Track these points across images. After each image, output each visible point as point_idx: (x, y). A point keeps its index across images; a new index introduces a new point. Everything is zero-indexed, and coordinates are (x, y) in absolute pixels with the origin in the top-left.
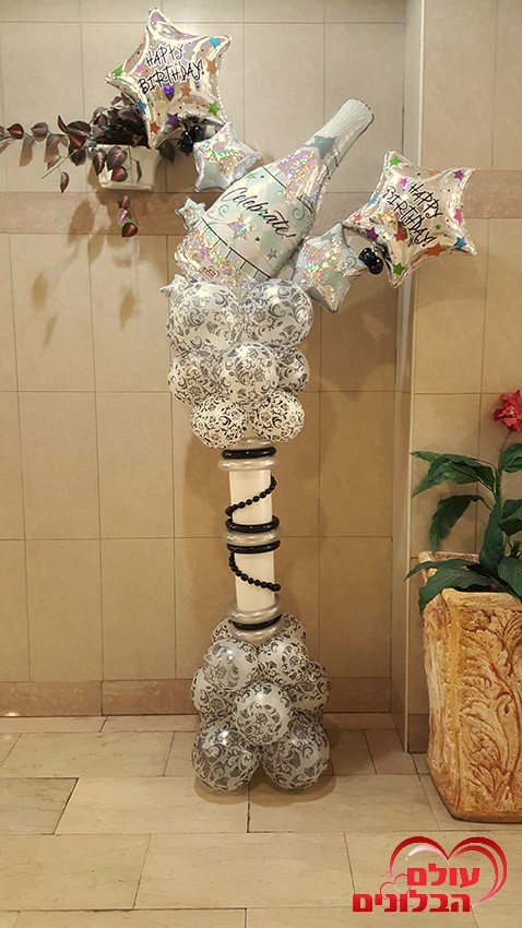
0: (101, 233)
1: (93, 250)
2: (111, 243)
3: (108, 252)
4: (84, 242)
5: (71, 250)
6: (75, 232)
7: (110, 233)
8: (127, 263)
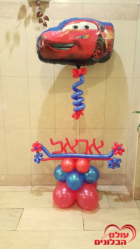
0: (29, 18)
7: (33, 17)
8: (39, 29)
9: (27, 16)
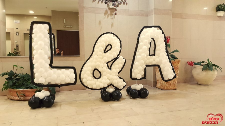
0: (109, 14)
1: (108, 17)
2: (110, 16)
3: (109, 17)
4: (106, 16)
5: (104, 17)
6: (105, 14)
7: (110, 14)
8: (112, 19)
9: (108, 14)
